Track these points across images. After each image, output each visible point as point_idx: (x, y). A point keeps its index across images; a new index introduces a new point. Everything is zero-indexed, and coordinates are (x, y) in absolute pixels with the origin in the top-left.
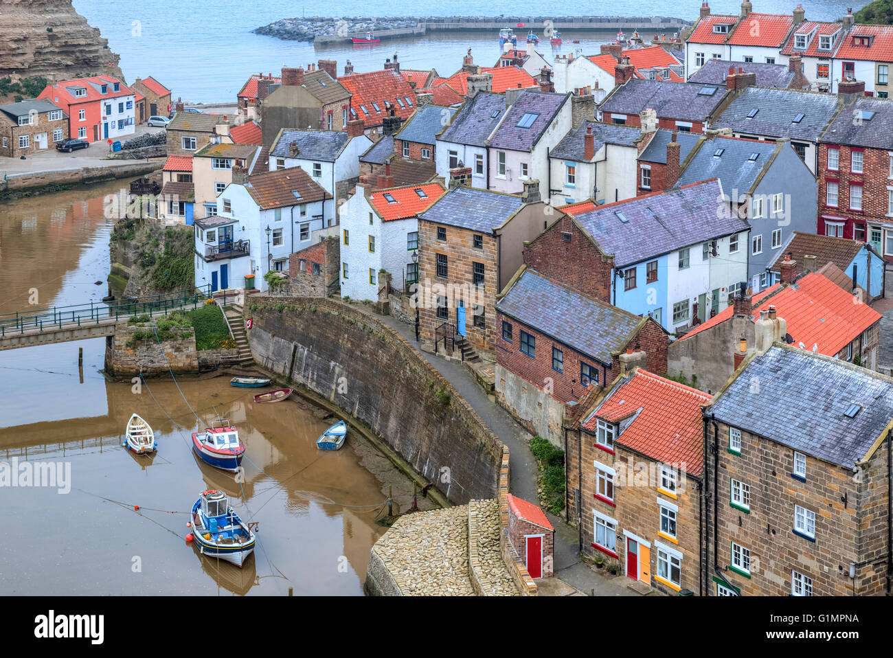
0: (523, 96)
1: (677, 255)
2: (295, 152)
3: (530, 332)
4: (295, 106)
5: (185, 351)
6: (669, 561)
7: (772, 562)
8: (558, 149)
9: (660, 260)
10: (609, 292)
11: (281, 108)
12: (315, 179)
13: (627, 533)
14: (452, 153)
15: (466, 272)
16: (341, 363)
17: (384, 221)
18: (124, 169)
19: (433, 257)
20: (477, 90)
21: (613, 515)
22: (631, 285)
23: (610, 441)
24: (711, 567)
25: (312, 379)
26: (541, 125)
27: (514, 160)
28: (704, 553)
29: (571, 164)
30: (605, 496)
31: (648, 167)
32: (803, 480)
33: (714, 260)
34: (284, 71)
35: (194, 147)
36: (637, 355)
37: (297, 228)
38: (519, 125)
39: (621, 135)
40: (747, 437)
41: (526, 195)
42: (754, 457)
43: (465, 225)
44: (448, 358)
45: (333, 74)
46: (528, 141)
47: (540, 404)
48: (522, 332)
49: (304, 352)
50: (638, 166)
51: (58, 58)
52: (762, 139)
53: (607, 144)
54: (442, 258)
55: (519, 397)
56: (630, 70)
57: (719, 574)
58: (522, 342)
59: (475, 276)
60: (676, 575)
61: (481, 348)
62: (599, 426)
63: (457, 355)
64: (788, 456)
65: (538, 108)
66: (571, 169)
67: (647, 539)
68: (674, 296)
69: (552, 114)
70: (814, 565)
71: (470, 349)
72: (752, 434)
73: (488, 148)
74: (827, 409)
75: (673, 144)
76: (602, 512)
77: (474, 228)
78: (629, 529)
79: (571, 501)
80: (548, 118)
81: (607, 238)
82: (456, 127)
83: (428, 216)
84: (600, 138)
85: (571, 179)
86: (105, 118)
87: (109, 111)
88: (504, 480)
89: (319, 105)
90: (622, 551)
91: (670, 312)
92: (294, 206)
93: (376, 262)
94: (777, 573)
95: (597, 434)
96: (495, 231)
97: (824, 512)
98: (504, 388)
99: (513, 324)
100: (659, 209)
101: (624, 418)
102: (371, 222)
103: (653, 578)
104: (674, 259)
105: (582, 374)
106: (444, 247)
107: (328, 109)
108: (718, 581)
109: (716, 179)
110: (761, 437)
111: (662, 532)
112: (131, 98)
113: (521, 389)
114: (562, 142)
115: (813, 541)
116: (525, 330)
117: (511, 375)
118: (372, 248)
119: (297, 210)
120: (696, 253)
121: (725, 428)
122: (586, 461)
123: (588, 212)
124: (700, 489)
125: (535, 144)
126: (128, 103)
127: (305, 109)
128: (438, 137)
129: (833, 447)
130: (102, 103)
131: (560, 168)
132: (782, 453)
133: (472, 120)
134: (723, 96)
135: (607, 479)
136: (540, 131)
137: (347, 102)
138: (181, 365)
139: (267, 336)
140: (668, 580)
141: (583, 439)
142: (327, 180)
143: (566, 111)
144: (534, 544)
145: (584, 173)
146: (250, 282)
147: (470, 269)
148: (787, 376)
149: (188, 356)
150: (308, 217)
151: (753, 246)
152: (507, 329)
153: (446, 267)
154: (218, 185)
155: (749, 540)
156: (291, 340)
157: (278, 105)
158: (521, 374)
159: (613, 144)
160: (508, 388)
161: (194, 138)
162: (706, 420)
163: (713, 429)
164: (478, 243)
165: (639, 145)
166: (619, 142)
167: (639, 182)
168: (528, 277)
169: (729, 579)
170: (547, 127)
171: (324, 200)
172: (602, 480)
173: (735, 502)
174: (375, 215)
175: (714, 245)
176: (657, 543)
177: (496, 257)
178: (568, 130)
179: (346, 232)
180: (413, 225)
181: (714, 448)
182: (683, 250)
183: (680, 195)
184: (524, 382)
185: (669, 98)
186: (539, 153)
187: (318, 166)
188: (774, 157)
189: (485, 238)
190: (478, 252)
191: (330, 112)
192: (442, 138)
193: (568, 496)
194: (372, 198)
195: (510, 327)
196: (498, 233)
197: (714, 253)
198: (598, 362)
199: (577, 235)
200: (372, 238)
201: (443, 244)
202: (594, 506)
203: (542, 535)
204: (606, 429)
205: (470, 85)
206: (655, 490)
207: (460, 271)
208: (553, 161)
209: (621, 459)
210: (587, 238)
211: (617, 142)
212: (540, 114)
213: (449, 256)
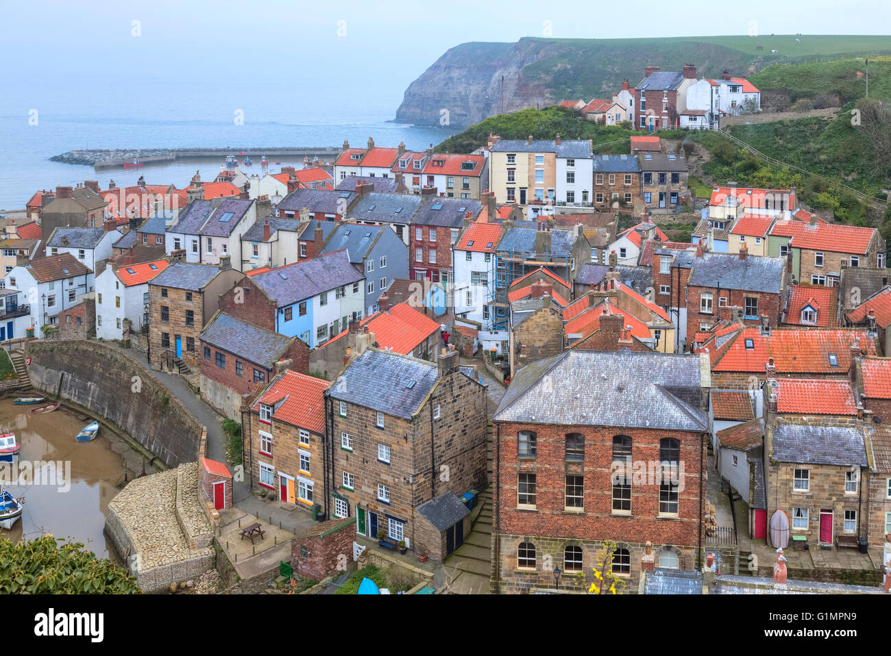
0: (224, 202)
1: (319, 297)
2: (65, 243)
3: (222, 352)
4: (67, 212)
6: (306, 487)
7: (366, 480)
8: (247, 234)
9: (308, 301)
10: (274, 323)
11: (56, 213)
12: (80, 260)
13: (280, 474)
14: (176, 239)
15: (181, 316)
16: (95, 382)
17: (126, 287)
19: (159, 308)
20: (193, 199)
21: (271, 463)
22: (288, 318)
23: (269, 417)
24: (331, 488)
25: (75, 395)
26: (236, 220)
27: (217, 243)
28: (326, 480)
29: (255, 244)
30: (266, 452)
31: (305, 244)
32: (382, 429)
33: (343, 299)
34: (58, 188)
36: (286, 362)
37: (67, 294)
38: (221, 220)
39: (288, 225)
40: (350, 406)
41: (221, 265)
42: (355, 418)
43: (181, 286)
44: (170, 373)
45: (96, 190)
46: (227, 230)
47: (228, 398)
48: (217, 353)
49: (69, 377)
50: (298, 243)
52: (377, 224)
53: (278, 230)
54: (165, 309)
55: (215, 394)
56: (297, 183)
57: (335, 492)
58: (216, 359)
59: (188, 318)
60: (310, 496)
61: (192, 365)
62: (261, 408)
63: (176, 371)
64: (374, 415)
65: (234, 209)
66: (255, 247)
67: (292, 475)
68: (317, 323)
69: (243, 213)
70: (389, 479)
71: (185, 366)
72: (353, 404)
73: (200, 236)
74: (397, 385)
75: (318, 229)
76: (264, 462)
77: (186, 288)
78: (282, 471)
79: (246, 457)
80: (240, 216)
81: (273, 289)
82: (179, 223)
83: (154, 282)
84: (274, 227)
85: (256, 253)
88: (202, 449)
89: (84, 211)
90: (278, 485)
91: (315, 333)
92: (64, 279)
93: (121, 314)
94: (369, 487)
95: (261, 413)
96: (200, 289)
97: (395, 447)
98: (206, 389)
99: (211, 348)
100: (307, 269)
101: (277, 402)
102: (118, 287)
103: (296, 499)
104: (317, 300)
105: (255, 376)
106: (166, 301)
107: (91, 213)
108: (335, 496)
109: (345, 249)
110: (358, 406)
111: (302, 470)
113: (216, 389)
114: (250, 230)
115: (389, 464)
116: (219, 351)
117: (210, 381)
118: (118, 304)
119: (66, 282)
120: (331, 296)
121: (337, 402)
122: (254, 431)
123: (261, 274)
124: (323, 441)
125: (231, 232)
127: (74, 214)
128: (166, 230)
129: (399, 407)
131: (248, 246)
132: (370, 413)
133: (190, 218)
134: (354, 198)
135: (267, 441)
136: (235, 223)
137: (105, 208)
139: (42, 368)
140: (306, 500)
141: (252, 417)
142: (89, 261)
143: (252, 210)
144: (219, 487)
145: (264, 249)
146: (31, 333)
147: (184, 314)
148: (374, 367)
150: (75, 286)
151: (367, 289)
152: (207, 351)
153: (168, 314)
154: (7, 268)
155: (352, 469)
156: (60, 370)
157: (53, 211)
158: (217, 379)
159: (282, 230)
160: (208, 389)
162: (326, 398)
163: (330, 404)
164: (189, 297)
165: (299, 230)
166: (287, 229)
167: (299, 253)
168: (222, 317)
169: (341, 494)
170: (239, 221)
171: (87, 274)
172: (264, 442)
173: (344, 446)
174: (119, 282)
175: (343, 290)
176: (299, 477)
177: (201, 306)
178: (254, 222)
179: (100, 295)
180: (145, 288)
181: (330, 415)
182: (323, 295)
183: (322, 260)
184: (218, 384)
185: (321, 200)
186: (235, 237)
187: (82, 252)
188: (380, 235)
189: (194, 294)
190: (189, 303)
191: (93, 216)
192: (170, 230)
193: (244, 454)
194: (118, 271)
195: (209, 350)
196: (202, 290)
197: (343, 295)
198: (264, 368)
199: (253, 289)
200: (118, 298)
201: (166, 300)
202: (259, 459)
203: (224, 482)
204: (266, 410)
205: (189, 195)
206: (297, 445)
207: (178, 315)
208: (244, 243)
209: (276, 427)
210: (260, 291)
211: (284, 229)
212: (234, 213)
213: (170, 307)
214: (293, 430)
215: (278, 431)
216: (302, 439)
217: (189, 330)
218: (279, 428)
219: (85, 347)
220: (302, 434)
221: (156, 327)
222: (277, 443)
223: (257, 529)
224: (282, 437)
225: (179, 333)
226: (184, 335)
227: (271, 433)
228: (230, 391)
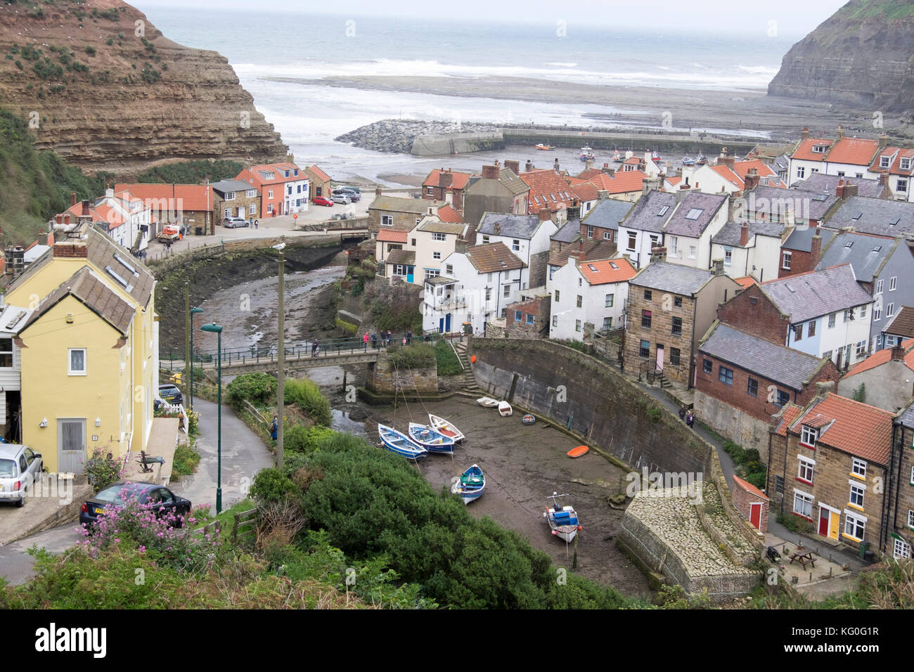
0: (688, 196)
1: (827, 318)
2: (497, 231)
3: (728, 367)
4: (493, 195)
5: (429, 377)
6: (855, 523)
8: (717, 236)
9: (817, 320)
10: (785, 339)
11: (480, 196)
12: (514, 252)
13: (821, 504)
15: (667, 324)
17: (591, 285)
18: (310, 239)
19: (640, 312)
20: (650, 189)
21: (811, 493)
22: (799, 337)
23: (812, 442)
24: (890, 526)
25: (530, 399)
26: (706, 218)
27: (684, 242)
28: (885, 518)
29: (728, 248)
30: (805, 479)
31: (790, 253)
33: (853, 322)
34: (484, 167)
35: (390, 223)
36: (828, 383)
37: (502, 288)
38: (688, 217)
39: (768, 228)
41: (714, 269)
43: (668, 289)
44: (649, 386)
45: (516, 171)
46: (696, 231)
47: (734, 418)
48: (721, 367)
49: (523, 380)
50: (781, 252)
51: (244, 147)
53: (756, 234)
54: (647, 313)
55: (716, 413)
56: (757, 178)
57: (896, 532)
58: (720, 374)
59: (674, 326)
60: (860, 532)
61: (675, 380)
62: (803, 430)
63: (657, 384)
65: (702, 205)
66: (727, 252)
67: (838, 508)
68: (824, 346)
69: (714, 210)
71: (667, 380)
73: (664, 234)
75: (818, 237)
76: (801, 489)
77: (675, 292)
78: (824, 502)
80: (711, 213)
81: (783, 302)
82: (635, 217)
83: (636, 282)
84: (751, 230)
85: (729, 256)
86: (287, 197)
87: (290, 192)
89: (510, 195)
90: (817, 517)
92: (501, 271)
93: (583, 315)
95: (802, 436)
96: (693, 294)
98: (702, 407)
99: (713, 361)
100: (813, 283)
101: (824, 426)
102: (581, 285)
103: (840, 535)
104: (826, 320)
106: (650, 305)
107: (516, 198)
108: (895, 536)
109: (848, 264)
111: (851, 504)
112: (307, 182)
113: (717, 407)
114: (720, 232)
116: (724, 365)
117: (709, 398)
118: (579, 304)
119: (503, 274)
120: (840, 317)
121: (909, 431)
122: (790, 455)
124: (886, 473)
125: (702, 232)
126: (304, 186)
127: (499, 197)
128: (620, 224)
130: (286, 184)
131: (719, 253)
133: (647, 212)
134: (833, 202)
136: (705, 223)
137: (527, 194)
138: (425, 386)
139: (489, 368)
140: (854, 537)
141: (790, 439)
143: (725, 208)
144: (756, 508)
145: (738, 254)
146: (468, 329)
147: (670, 321)
149: (430, 380)
150: (510, 280)
151: (875, 314)
152: (707, 365)
153: (650, 321)
154: (435, 253)
156: (511, 370)
157: (478, 194)
158: (718, 397)
159: (762, 235)
160: (706, 407)
161: (391, 217)
162: (895, 426)
163: (900, 432)
164: (678, 303)
165: (783, 236)
166: (767, 234)
167: (781, 264)
168: (721, 328)
169: (905, 535)
170: (711, 220)
171: (521, 268)
172: (803, 469)
173: (912, 482)
174: (583, 280)
175: (852, 312)
176: (846, 511)
177: (692, 313)
178: (725, 223)
179: (557, 292)
182: (832, 315)
183: (826, 274)
184: (720, 402)
186: (705, 238)
187: (516, 242)
188: (892, 250)
189: (684, 299)
190: (677, 309)
191: (518, 202)
192: (624, 224)
193: (768, 480)
194: (580, 267)
195: (710, 364)
196: (695, 296)
197: (852, 318)
198: (790, 388)
199: (762, 299)
200: (580, 297)
201: (649, 303)
202: (795, 486)
203: (761, 503)
204: (809, 433)
205: (645, 185)
206: (848, 474)
207: (662, 323)
208: (714, 246)
209: (822, 453)
210: (770, 302)
211: (764, 233)
212: (704, 210)
213: (653, 311)
214: (845, 458)
215: (823, 458)
216: (856, 469)
217: (675, 340)
218: (826, 454)
219: (543, 348)
220: (856, 463)
221: (634, 333)
222: (822, 470)
223: (808, 556)
224: (828, 465)
225: (661, 342)
226: (668, 345)
227: (814, 458)
228: (737, 412)
